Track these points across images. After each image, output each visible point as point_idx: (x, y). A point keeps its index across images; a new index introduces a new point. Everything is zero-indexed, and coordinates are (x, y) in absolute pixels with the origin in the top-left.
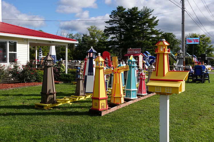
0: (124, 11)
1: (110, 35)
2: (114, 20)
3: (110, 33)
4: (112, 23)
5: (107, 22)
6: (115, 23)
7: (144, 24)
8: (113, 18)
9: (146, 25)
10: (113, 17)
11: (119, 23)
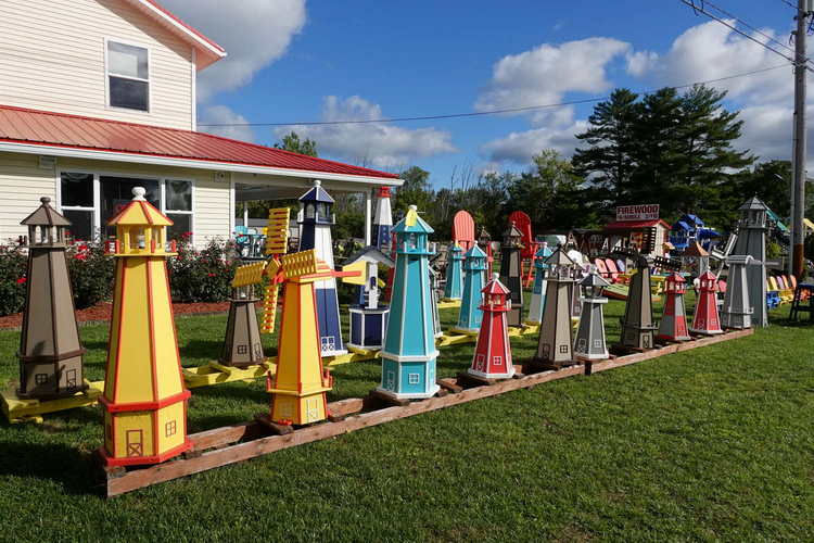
0: (634, 102)
1: (588, 171)
2: (601, 130)
3: (590, 168)
4: (595, 139)
5: (581, 137)
6: (604, 137)
7: (695, 135)
8: (598, 124)
9: (699, 139)
10: (599, 121)
11: (615, 138)
